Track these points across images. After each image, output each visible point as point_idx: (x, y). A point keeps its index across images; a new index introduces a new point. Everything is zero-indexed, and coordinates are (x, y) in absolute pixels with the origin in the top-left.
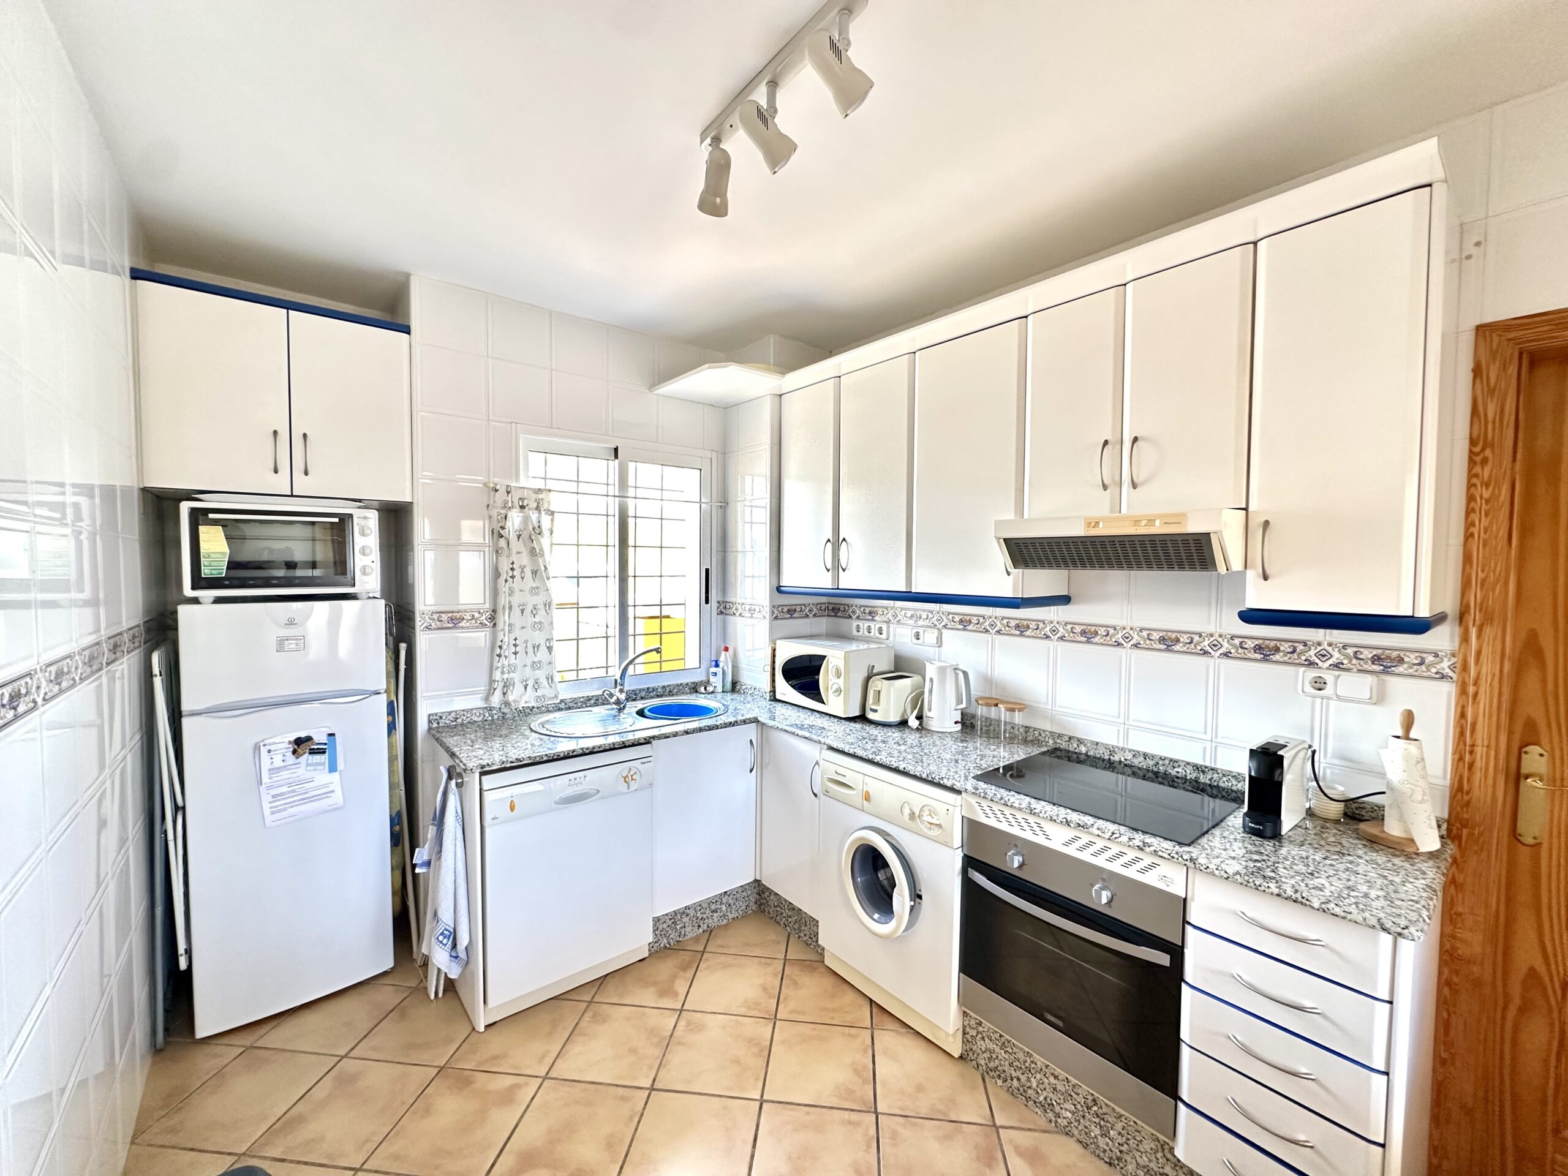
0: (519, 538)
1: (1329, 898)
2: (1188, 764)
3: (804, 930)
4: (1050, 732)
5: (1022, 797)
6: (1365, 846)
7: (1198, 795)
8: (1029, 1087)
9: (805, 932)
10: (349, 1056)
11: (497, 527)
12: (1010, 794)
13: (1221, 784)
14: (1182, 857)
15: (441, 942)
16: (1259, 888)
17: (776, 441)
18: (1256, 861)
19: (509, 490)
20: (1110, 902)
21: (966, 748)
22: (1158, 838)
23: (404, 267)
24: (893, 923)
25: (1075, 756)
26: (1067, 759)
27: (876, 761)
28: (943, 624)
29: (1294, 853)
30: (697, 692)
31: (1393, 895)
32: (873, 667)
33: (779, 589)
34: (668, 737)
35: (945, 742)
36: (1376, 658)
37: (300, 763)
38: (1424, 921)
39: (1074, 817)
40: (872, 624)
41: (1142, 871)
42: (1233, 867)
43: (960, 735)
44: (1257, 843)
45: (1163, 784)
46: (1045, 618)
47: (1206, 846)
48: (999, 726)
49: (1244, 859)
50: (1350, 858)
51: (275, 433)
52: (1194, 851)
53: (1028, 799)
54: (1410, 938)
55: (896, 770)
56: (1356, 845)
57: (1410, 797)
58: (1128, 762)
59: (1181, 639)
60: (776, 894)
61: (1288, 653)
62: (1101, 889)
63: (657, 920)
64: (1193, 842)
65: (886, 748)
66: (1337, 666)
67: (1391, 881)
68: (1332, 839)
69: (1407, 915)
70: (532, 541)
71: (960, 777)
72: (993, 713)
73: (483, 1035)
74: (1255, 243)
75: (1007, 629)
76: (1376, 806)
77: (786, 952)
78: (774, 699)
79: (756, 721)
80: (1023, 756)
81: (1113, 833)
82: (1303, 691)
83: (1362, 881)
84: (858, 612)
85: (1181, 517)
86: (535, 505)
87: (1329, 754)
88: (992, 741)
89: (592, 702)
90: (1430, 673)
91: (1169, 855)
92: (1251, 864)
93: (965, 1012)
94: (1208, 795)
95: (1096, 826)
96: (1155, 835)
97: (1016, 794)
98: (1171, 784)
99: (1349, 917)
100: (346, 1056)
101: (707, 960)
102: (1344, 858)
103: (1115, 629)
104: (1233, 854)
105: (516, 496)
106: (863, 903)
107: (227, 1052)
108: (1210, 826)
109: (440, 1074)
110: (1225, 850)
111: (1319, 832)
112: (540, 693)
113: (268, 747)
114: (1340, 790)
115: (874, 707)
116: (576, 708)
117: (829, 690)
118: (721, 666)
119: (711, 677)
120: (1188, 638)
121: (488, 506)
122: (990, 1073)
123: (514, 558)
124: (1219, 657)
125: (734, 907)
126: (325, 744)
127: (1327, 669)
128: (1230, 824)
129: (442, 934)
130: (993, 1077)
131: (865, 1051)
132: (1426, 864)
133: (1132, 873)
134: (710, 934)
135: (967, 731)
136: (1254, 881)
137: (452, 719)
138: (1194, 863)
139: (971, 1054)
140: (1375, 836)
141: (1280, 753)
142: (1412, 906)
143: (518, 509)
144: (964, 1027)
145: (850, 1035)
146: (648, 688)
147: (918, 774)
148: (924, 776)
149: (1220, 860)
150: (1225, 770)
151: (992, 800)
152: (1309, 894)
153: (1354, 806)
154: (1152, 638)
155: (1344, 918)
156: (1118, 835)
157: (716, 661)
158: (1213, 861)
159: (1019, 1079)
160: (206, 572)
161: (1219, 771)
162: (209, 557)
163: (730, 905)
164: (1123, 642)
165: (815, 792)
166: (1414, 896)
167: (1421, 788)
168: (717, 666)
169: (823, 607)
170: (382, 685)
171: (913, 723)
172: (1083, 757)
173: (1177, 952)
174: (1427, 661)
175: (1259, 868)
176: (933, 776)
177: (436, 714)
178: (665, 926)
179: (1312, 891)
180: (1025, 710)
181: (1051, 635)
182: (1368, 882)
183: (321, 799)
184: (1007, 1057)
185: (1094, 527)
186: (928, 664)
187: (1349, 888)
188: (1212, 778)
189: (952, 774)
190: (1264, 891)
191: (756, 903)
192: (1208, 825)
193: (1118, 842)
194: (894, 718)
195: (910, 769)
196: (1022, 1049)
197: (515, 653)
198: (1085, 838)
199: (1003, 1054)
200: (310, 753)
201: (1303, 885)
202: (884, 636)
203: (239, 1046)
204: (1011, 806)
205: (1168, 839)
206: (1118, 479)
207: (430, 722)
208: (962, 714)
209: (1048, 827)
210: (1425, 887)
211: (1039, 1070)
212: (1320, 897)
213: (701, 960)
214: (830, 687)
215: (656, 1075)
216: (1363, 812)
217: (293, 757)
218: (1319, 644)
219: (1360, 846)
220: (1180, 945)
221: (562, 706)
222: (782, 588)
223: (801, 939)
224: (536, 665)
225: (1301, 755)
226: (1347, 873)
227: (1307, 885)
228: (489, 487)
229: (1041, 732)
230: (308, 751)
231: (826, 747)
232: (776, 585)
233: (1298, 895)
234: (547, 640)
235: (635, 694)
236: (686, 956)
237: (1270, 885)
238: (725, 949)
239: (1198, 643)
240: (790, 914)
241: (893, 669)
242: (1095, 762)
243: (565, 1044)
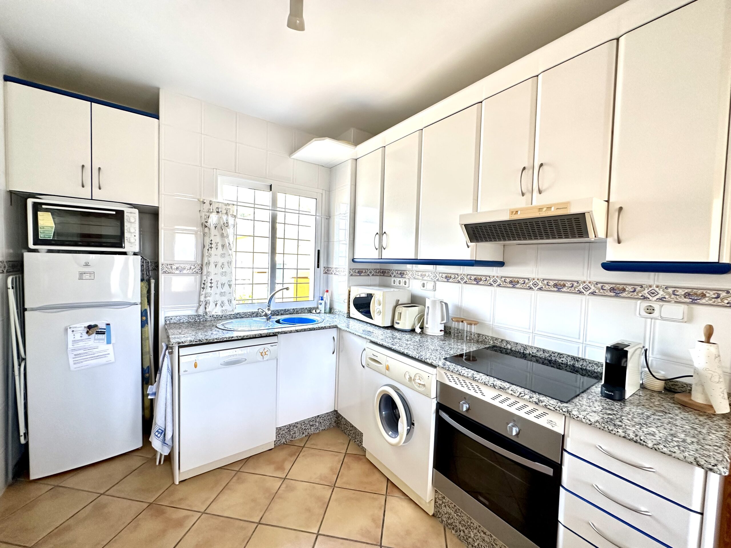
0: (215, 228)
1: (659, 441)
2: (569, 356)
3: (357, 438)
4: (491, 337)
5: (470, 370)
6: (679, 408)
7: (574, 374)
8: (469, 537)
9: (358, 439)
10: (105, 494)
11: (203, 221)
12: (463, 368)
13: (588, 368)
14: (562, 409)
15: (157, 436)
16: (611, 432)
17: (353, 183)
18: (610, 414)
19: (211, 203)
20: (517, 434)
21: (444, 344)
22: (548, 398)
23: (156, 83)
24: (398, 438)
25: (504, 350)
26: (500, 351)
27: (393, 349)
28: (437, 279)
29: (634, 410)
30: (311, 312)
31: (702, 441)
32: (399, 300)
33: (353, 260)
34: (286, 333)
35: (433, 341)
36: (687, 294)
37: (90, 338)
38: (727, 461)
39: (498, 383)
40: (401, 279)
41: (537, 417)
42: (594, 417)
43: (443, 337)
44: (610, 403)
45: (554, 367)
46: (491, 275)
47: (578, 403)
48: (464, 333)
49: (601, 412)
50: (670, 415)
51: (83, 166)
52: (570, 406)
53: (473, 372)
54: (719, 473)
55: (403, 354)
56: (673, 407)
57: (710, 379)
58: (534, 354)
59: (567, 285)
60: (344, 418)
61: (631, 292)
62: (513, 426)
63: (279, 429)
64: (569, 401)
65: (400, 342)
66: (662, 299)
67: (700, 432)
68: (656, 403)
69: (714, 456)
70: (222, 229)
71: (436, 358)
72: (461, 326)
73: (178, 486)
74: (618, 39)
75: (470, 281)
76: (685, 384)
77: (347, 449)
78: (349, 317)
79: (336, 327)
80: (475, 349)
81: (520, 393)
82: (639, 314)
83: (680, 431)
84: (395, 273)
85: (566, 205)
86: (225, 212)
87: (655, 353)
88: (459, 341)
89: (255, 315)
90: (723, 304)
91: (554, 408)
92: (606, 416)
93: (436, 491)
94: (580, 374)
95: (510, 389)
96: (546, 396)
97: (466, 369)
98: (558, 367)
99: (674, 455)
100: (103, 494)
101: (304, 451)
102: (667, 415)
103: (529, 280)
104: (594, 409)
105: (214, 207)
106: (384, 426)
107: (44, 488)
108: (581, 392)
109: (149, 507)
110: (590, 406)
111: (649, 398)
112: (224, 308)
113: (72, 329)
114: (661, 374)
115: (398, 321)
116: (246, 318)
117: (375, 312)
118: (324, 300)
119: (319, 305)
120: (570, 284)
121: (200, 211)
122: (448, 526)
123: (212, 238)
124: (588, 295)
125: (323, 424)
126: (105, 329)
127: (655, 301)
128: (593, 391)
129: (157, 431)
130: (450, 529)
131: (380, 508)
132: (721, 422)
133: (531, 417)
134: (309, 437)
135: (447, 335)
136: (608, 427)
137: (177, 320)
138: (570, 414)
139: (438, 514)
140: (686, 402)
141: (626, 349)
142: (717, 450)
143: (216, 213)
144: (435, 499)
145: (373, 498)
146: (285, 310)
147: (414, 357)
148: (417, 357)
149: (586, 412)
150: (590, 360)
151: (452, 372)
152: (645, 438)
153: (670, 383)
154: (549, 284)
155: (670, 455)
156: (523, 395)
157: (322, 297)
158: (581, 413)
159: (464, 532)
160: (41, 236)
161: (587, 361)
162: (43, 228)
163: (320, 423)
164: (533, 287)
165: (363, 365)
166: (717, 443)
167: (718, 374)
168: (322, 299)
169: (378, 271)
170: (139, 301)
171: (418, 330)
172: (509, 351)
173: (558, 468)
174: (721, 296)
175: (611, 419)
176: (422, 358)
177: (169, 317)
178: (284, 432)
179: (648, 436)
180: (478, 324)
181: (493, 284)
182: (684, 431)
183: (102, 358)
184: (457, 518)
185: (515, 214)
186: (427, 300)
187: (672, 435)
188: (583, 364)
189: (432, 357)
190: (615, 434)
191: (335, 422)
192: (580, 391)
193: (523, 399)
194: (408, 327)
195: (410, 353)
196: (466, 515)
197: (211, 287)
198: (504, 396)
199: (456, 516)
200: (96, 333)
201: (641, 431)
202: (407, 286)
203: (51, 485)
204: (463, 376)
205: (554, 399)
206: (531, 189)
207: (165, 321)
208: (445, 327)
209: (483, 388)
210: (724, 437)
211: (475, 528)
212: (653, 440)
213: (301, 451)
214: (375, 310)
215: (263, 515)
216: (676, 388)
217: (87, 335)
218: (650, 286)
219: (676, 408)
220: (560, 463)
221: (238, 316)
222: (355, 260)
223: (356, 443)
224: (222, 294)
225: (638, 352)
226: (670, 425)
227: (643, 432)
228: (200, 201)
229: (486, 337)
230: (95, 332)
231: (369, 341)
232: (352, 258)
233: (638, 438)
234: (229, 281)
235: (278, 312)
236: (293, 448)
237: (619, 430)
238: (315, 446)
239: (576, 287)
240: (351, 429)
241: (410, 303)
242: (515, 354)
243: (219, 494)
